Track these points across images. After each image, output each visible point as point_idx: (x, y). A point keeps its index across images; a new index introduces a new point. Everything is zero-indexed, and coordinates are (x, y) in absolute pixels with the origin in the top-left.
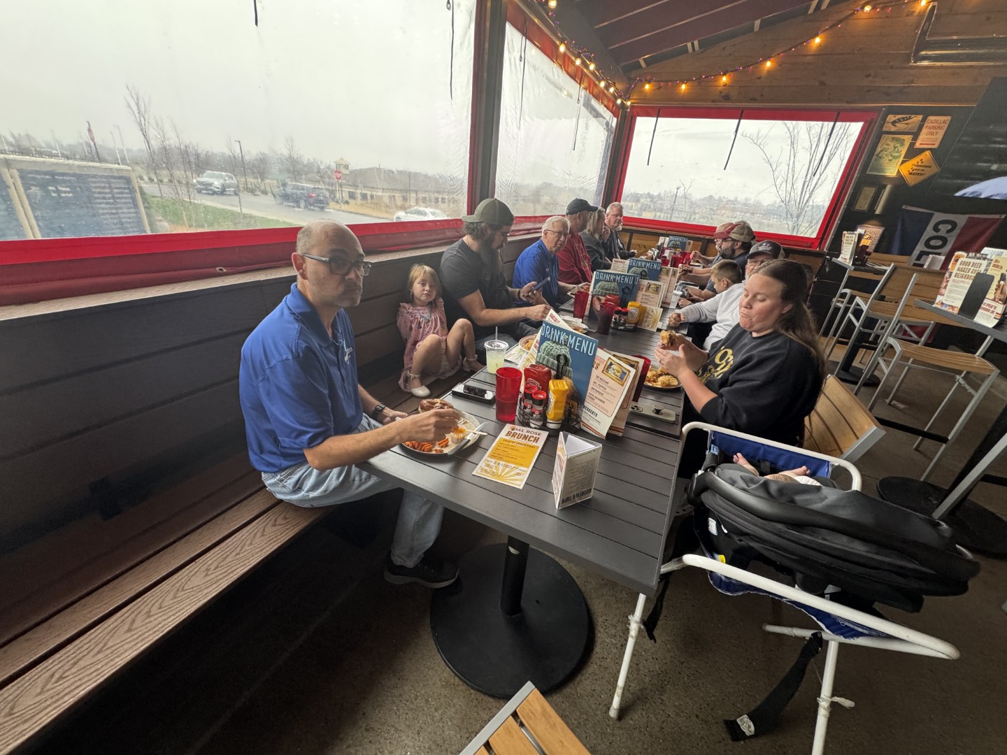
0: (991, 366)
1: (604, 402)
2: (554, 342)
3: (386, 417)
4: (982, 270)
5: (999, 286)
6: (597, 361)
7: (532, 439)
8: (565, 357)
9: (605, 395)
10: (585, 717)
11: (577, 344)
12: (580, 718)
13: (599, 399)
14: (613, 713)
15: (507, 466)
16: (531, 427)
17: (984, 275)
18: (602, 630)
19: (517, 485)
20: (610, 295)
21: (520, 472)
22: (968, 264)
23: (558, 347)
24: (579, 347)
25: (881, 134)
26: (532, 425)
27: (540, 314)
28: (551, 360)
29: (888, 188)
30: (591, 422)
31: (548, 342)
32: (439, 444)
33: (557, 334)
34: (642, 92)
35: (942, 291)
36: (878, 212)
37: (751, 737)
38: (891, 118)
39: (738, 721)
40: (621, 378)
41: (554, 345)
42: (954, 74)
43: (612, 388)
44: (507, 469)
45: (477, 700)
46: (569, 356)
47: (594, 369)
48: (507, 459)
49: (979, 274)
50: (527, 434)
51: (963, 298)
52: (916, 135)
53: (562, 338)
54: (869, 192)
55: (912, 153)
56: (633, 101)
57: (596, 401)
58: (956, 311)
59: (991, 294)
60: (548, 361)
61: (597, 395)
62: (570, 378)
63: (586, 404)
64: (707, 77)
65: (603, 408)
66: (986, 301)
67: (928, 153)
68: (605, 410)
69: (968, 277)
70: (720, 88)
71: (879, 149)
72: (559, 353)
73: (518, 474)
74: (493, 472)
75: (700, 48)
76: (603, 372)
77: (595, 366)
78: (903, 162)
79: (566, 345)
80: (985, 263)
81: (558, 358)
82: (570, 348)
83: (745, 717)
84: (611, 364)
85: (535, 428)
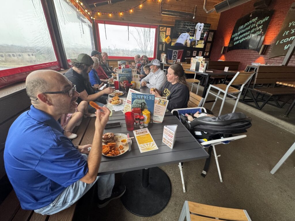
0: (198, 80)
1: (160, 113)
2: (138, 99)
3: (81, 150)
4: (197, 61)
5: (201, 64)
6: (155, 101)
7: (145, 132)
8: (144, 103)
9: (160, 110)
10: (180, 198)
11: (148, 97)
12: (179, 199)
13: (158, 112)
14: (184, 191)
15: (147, 144)
16: (141, 129)
17: (198, 62)
18: (168, 174)
19: (155, 148)
20: (125, 81)
21: (152, 144)
22: (194, 60)
23: (140, 100)
24: (149, 98)
25: (160, 31)
26: (141, 128)
27: (109, 91)
28: (138, 105)
29: (164, 45)
30: (157, 120)
31: (137, 100)
32: (121, 149)
33: (139, 97)
34: (97, 15)
35: (191, 66)
36: (164, 50)
37: (206, 174)
38: (161, 28)
39: (203, 173)
40: (165, 104)
41: (139, 100)
42: (169, 18)
43: (162, 108)
44: (149, 145)
45: (155, 218)
46: (145, 102)
47: (155, 104)
48: (145, 142)
49: (197, 62)
50: (142, 131)
51: (195, 67)
52: (166, 32)
53: (141, 97)
54: (161, 46)
55: (166, 36)
56: (96, 18)
57: (157, 113)
58: (195, 70)
59: (200, 66)
60: (137, 106)
61: (157, 111)
62: (147, 109)
63: (154, 115)
64: (116, 12)
65: (160, 114)
66: (200, 67)
67: (169, 36)
68: (161, 115)
69: (195, 63)
70: (121, 16)
71: (160, 35)
72: (141, 102)
73: (153, 145)
74: (146, 148)
75: (112, 3)
76: (158, 104)
77: (155, 103)
78: (165, 38)
79: (143, 99)
80: (197, 59)
81: (141, 104)
82: (145, 99)
83: (203, 171)
84: (160, 101)
85: (142, 128)
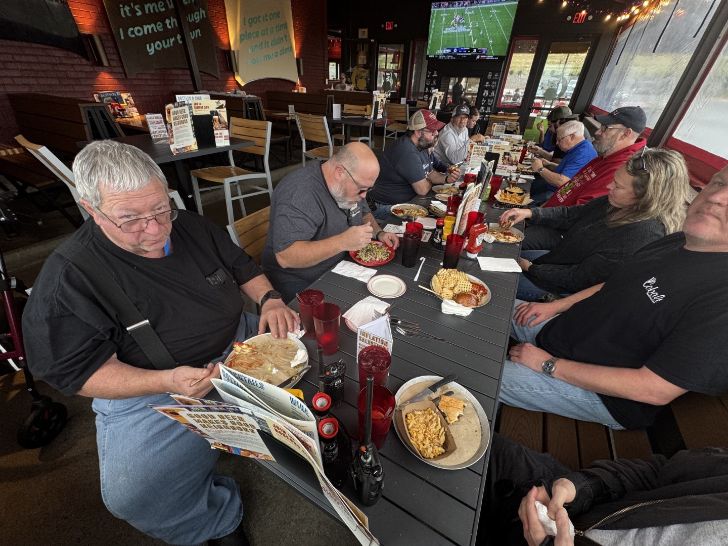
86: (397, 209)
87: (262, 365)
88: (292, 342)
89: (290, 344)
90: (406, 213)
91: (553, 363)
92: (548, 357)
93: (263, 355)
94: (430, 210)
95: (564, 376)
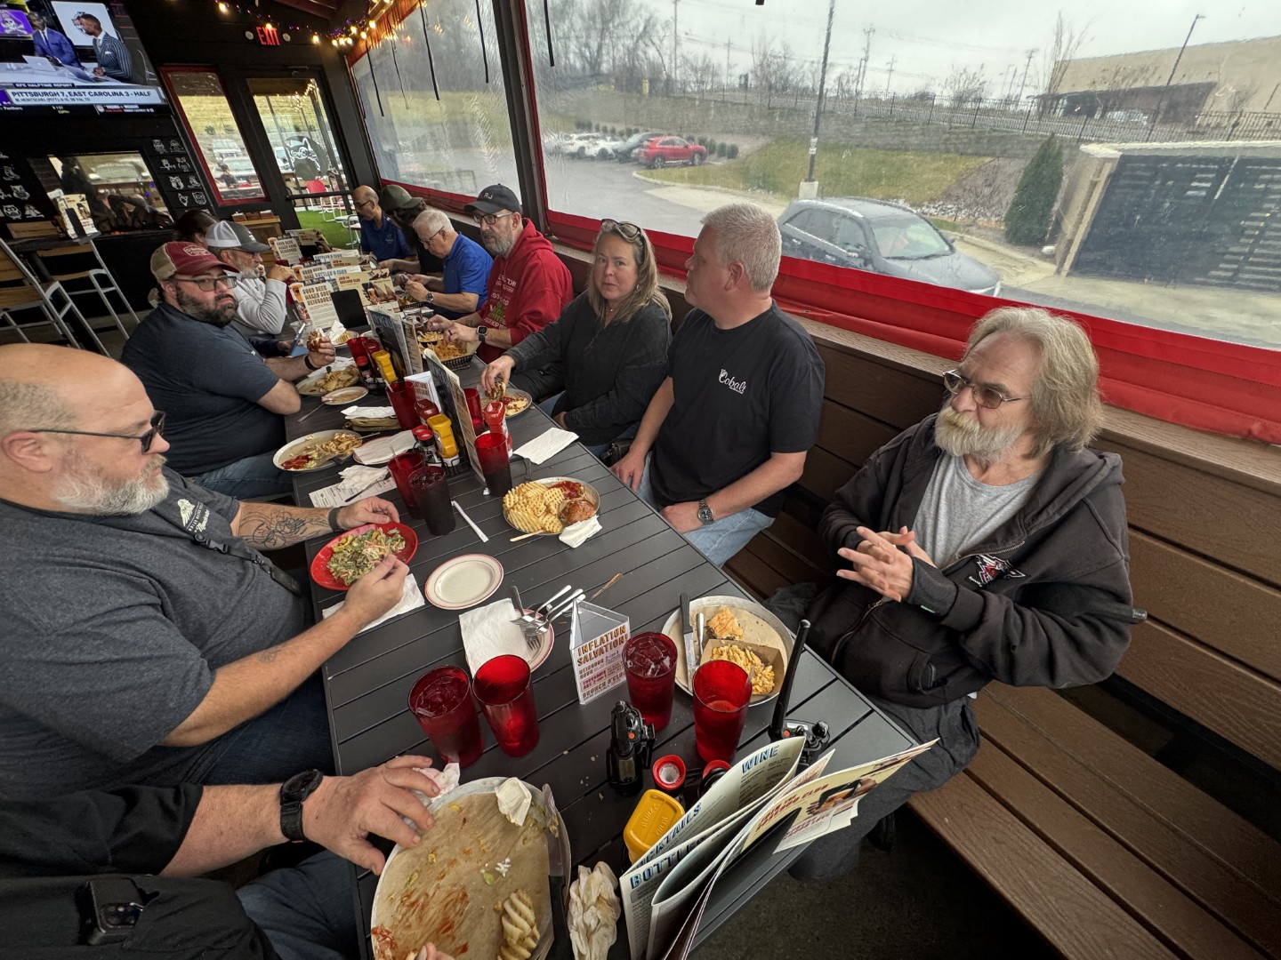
86: (288, 459)
87: (465, 895)
88: (459, 802)
89: (461, 809)
90: (315, 456)
91: (706, 507)
92: (696, 505)
93: (441, 882)
94: (355, 428)
95: (724, 512)
